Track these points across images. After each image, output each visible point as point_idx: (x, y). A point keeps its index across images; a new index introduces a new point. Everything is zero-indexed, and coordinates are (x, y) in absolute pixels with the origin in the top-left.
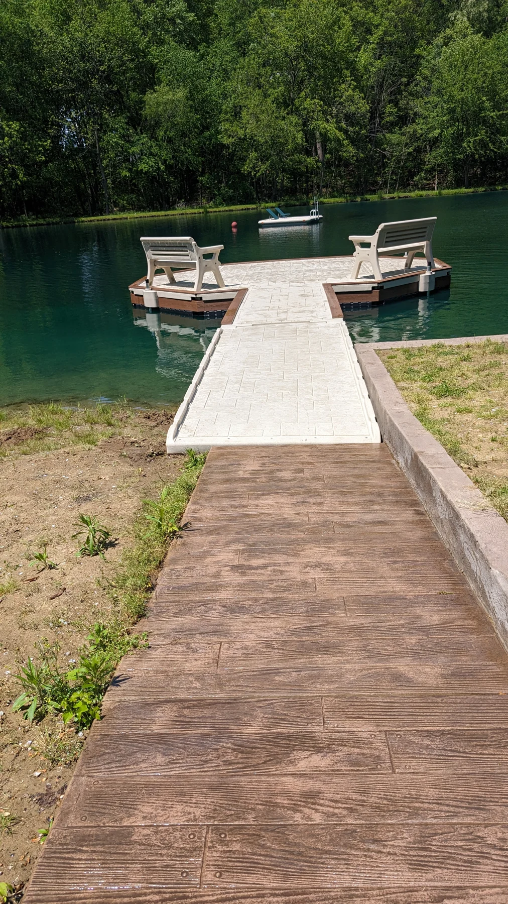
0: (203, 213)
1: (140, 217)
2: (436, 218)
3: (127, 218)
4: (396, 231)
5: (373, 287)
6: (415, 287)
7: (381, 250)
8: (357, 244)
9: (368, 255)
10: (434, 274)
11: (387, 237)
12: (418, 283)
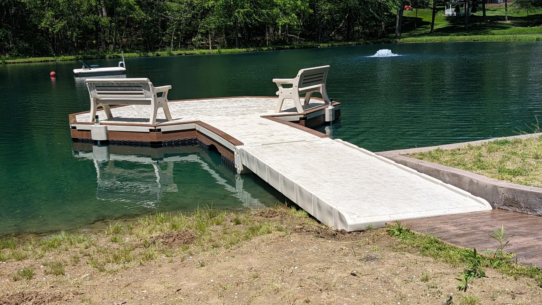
2: (329, 66)
4: (308, 76)
5: (300, 118)
6: (323, 118)
7: (300, 89)
8: (280, 85)
9: (291, 93)
10: (334, 107)
11: (304, 80)
12: (324, 115)
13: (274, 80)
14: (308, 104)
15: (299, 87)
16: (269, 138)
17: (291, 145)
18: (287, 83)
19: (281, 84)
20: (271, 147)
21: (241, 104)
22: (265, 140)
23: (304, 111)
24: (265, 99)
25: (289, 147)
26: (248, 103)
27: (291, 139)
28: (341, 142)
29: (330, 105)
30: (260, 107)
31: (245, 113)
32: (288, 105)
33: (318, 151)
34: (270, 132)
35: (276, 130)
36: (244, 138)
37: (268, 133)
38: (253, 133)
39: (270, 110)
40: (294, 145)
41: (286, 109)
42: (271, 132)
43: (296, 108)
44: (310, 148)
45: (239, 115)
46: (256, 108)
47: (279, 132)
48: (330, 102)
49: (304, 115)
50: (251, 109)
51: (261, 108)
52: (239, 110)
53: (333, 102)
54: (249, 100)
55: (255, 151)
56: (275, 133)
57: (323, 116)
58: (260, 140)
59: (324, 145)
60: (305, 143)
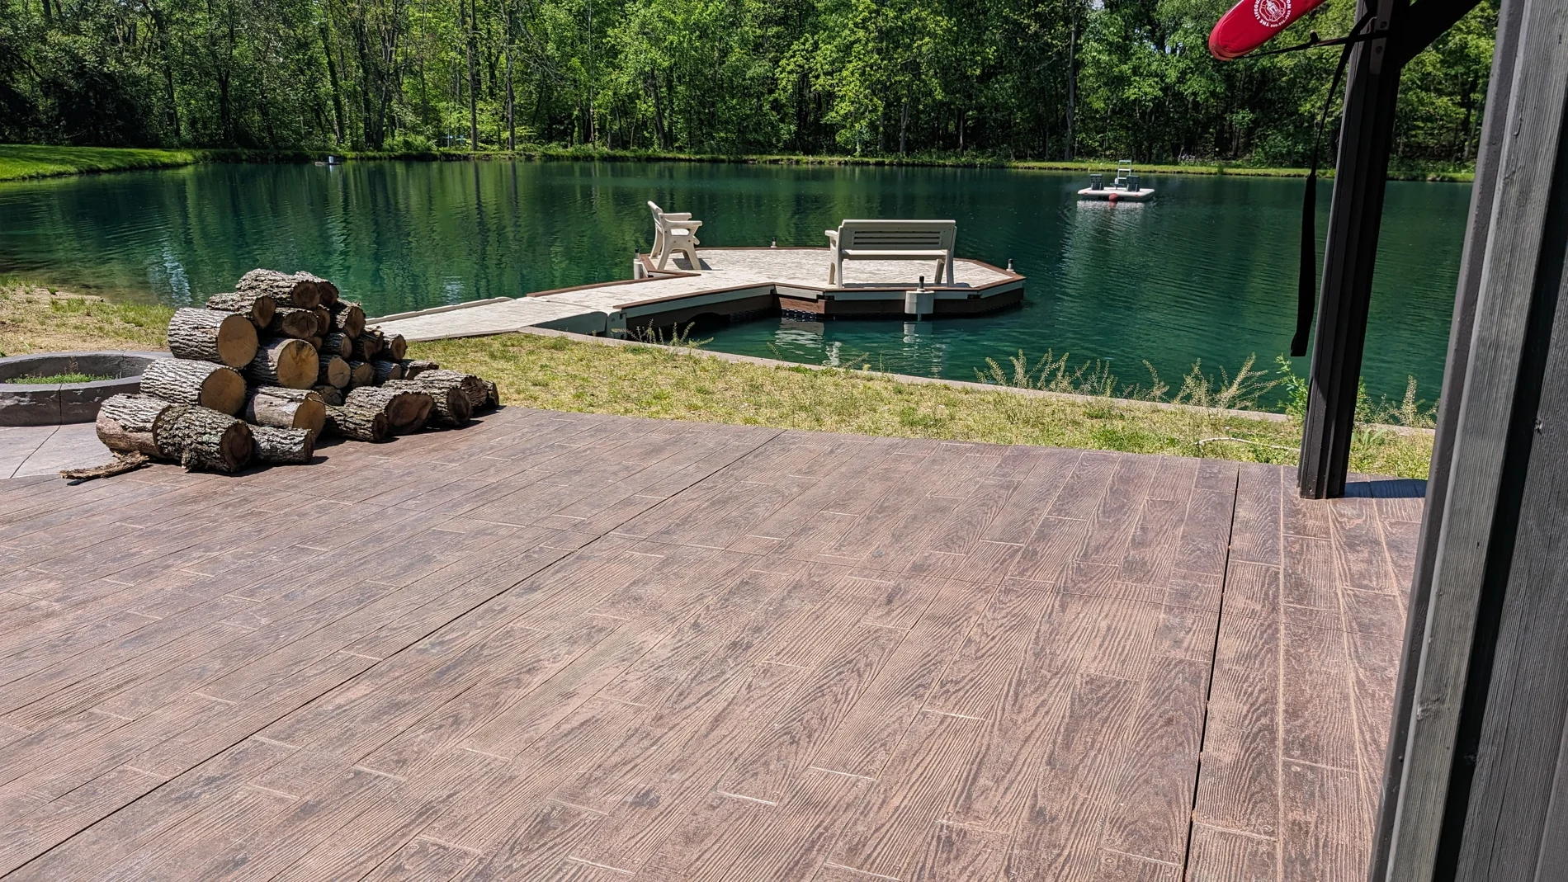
0: (1215, 174)
1: (1108, 170)
3: (1086, 170)
11: (857, 238)
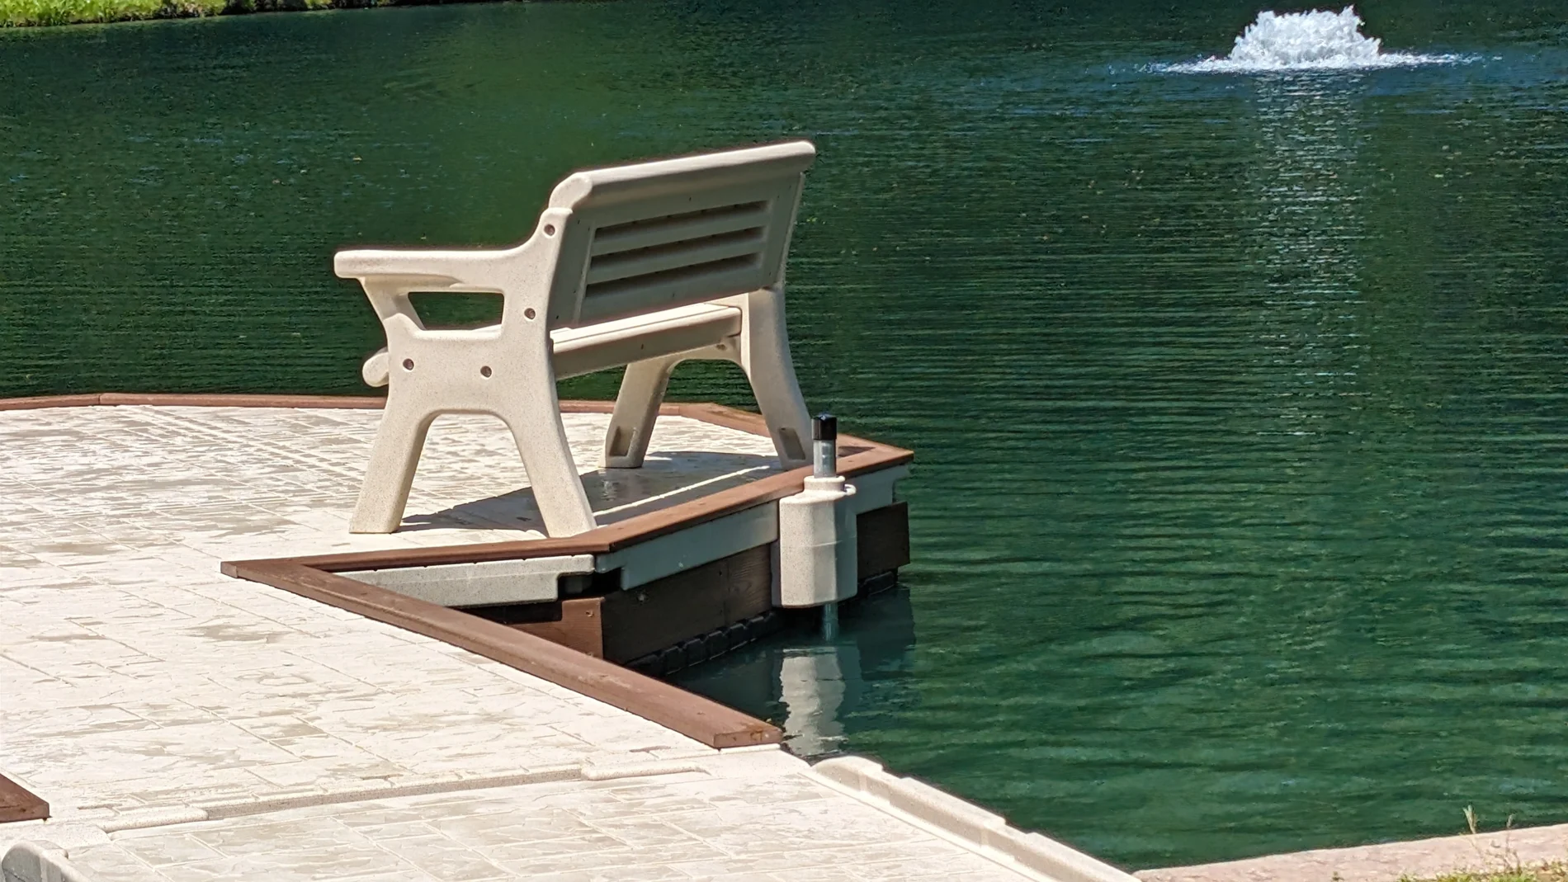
2: (804, 147)
4: (636, 226)
5: (563, 580)
6: (757, 580)
7: (567, 338)
8: (398, 301)
9: (486, 371)
10: (851, 490)
11: (596, 261)
12: (770, 552)
13: (348, 262)
14: (638, 463)
15: (555, 319)
16: (277, 754)
17: (455, 811)
18: (454, 288)
19: (405, 291)
20: (284, 828)
21: (73, 461)
22: (234, 775)
23: (599, 520)
24: (284, 414)
25: (438, 833)
26: (134, 457)
27: (460, 765)
28: (873, 785)
29: (818, 466)
30: (230, 486)
31: (95, 538)
32: (472, 469)
33: (676, 866)
34: (287, 703)
35: (339, 682)
36: (56, 758)
37: (269, 706)
38: (144, 714)
39: (318, 512)
40: (482, 810)
41: (450, 504)
42: (298, 702)
43: (528, 493)
44: (613, 833)
45: (40, 556)
46: (194, 497)
47: (365, 697)
48: (819, 448)
49: (597, 553)
50: (155, 500)
51: (238, 496)
52: (48, 510)
53: (843, 440)
54: (143, 426)
55: (144, 865)
56: (327, 714)
57: (757, 562)
58: (195, 776)
59: (728, 813)
60: (572, 796)
